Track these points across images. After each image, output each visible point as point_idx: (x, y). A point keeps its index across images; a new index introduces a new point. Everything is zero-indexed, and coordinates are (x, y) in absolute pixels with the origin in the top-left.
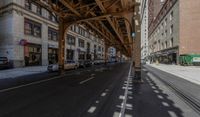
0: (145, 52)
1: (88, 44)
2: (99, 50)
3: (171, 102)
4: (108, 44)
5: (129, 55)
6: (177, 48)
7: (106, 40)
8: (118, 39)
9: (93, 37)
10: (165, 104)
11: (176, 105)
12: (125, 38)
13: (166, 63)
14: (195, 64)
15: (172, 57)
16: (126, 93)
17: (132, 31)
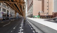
1: (8, 11)
3: (31, 26)
4: (16, 12)
6: (32, 14)
8: (20, 11)
9: (10, 9)
10: (30, 27)
11: (32, 26)
15: (32, 16)
17: (23, 9)
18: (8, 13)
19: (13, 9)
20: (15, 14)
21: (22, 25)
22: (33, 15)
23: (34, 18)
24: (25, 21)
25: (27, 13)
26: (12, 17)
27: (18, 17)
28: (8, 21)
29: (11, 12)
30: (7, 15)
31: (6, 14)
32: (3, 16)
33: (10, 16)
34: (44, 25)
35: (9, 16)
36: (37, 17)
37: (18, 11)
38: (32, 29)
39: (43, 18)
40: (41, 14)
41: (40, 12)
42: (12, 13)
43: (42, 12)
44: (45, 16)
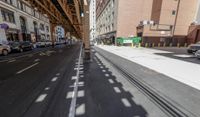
0: (93, 35)
2: (42, 29)
4: (54, 23)
6: (115, 32)
7: (50, 17)
13: (108, 44)
14: (125, 45)
15: (111, 39)
16: (78, 73)
17: (81, 11)
18: (24, 27)
19: (42, 11)
20: (53, 30)
21: (79, 68)
22: (118, 35)
23: (119, 45)
24: (88, 56)
25: (94, 26)
26: (43, 44)
27: (62, 42)
28: (31, 55)
29: (35, 23)
30: (24, 35)
31: (18, 31)
32: (8, 39)
33: (33, 38)
34: (153, 71)
35: (30, 40)
36: (131, 41)
37: (59, 17)
38: (111, 81)
39: (150, 46)
40: (147, 33)
41: (145, 23)
42: (38, 26)
43: (152, 22)
44: (159, 38)
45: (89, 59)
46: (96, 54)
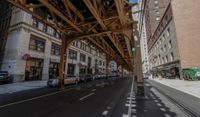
0: (147, 67)
2: (100, 64)
4: (109, 59)
5: (130, 69)
6: (178, 62)
7: (106, 55)
9: (94, 52)
12: (126, 52)
13: (170, 78)
17: (132, 46)
20: (107, 65)
21: (130, 105)
26: (99, 76)
28: (90, 86)
29: (96, 61)
30: (88, 69)
31: (86, 67)
33: (94, 71)
45: (143, 94)
46: (152, 89)
